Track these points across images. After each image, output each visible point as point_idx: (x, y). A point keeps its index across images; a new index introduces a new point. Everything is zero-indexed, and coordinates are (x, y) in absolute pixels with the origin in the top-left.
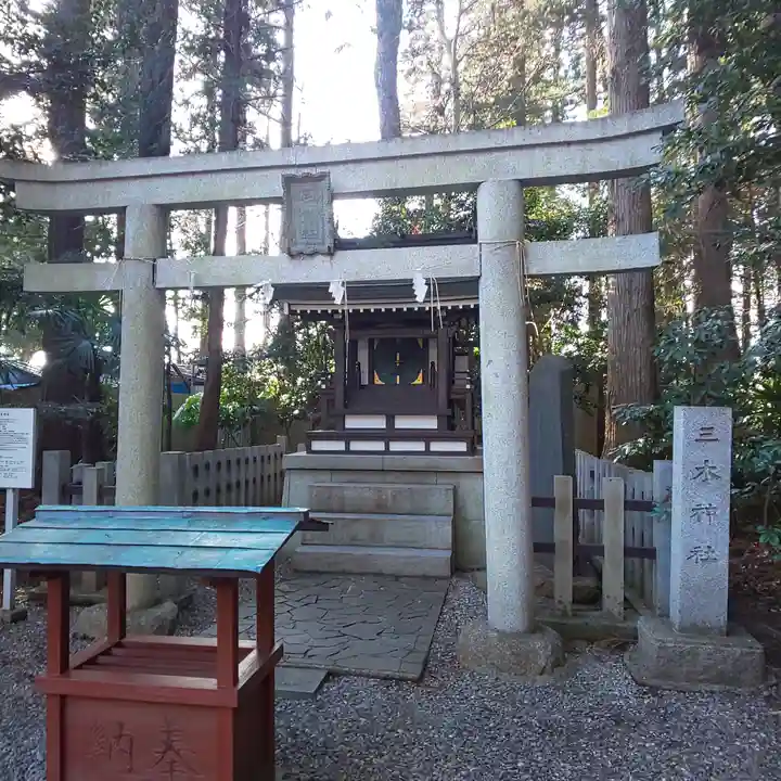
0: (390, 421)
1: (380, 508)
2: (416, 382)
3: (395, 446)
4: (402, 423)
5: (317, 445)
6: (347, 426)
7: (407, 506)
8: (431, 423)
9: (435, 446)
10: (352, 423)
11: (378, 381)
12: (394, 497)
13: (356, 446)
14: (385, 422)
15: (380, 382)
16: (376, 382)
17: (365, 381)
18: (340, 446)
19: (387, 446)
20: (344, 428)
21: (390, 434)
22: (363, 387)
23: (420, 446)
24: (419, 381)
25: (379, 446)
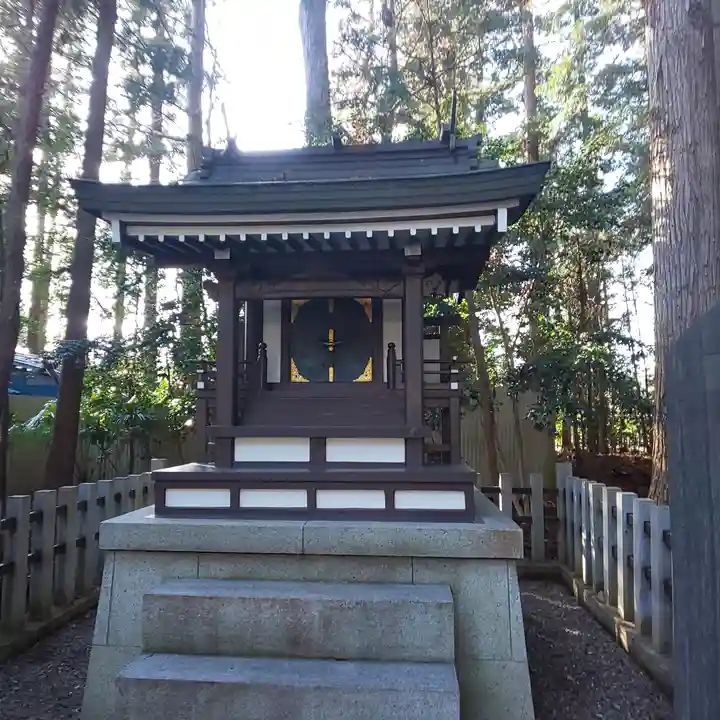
0: (318, 447)
1: (295, 647)
2: (362, 378)
3: (327, 500)
4: (340, 452)
5: (176, 498)
6: (238, 458)
7: (352, 641)
8: (391, 452)
9: (406, 500)
10: (248, 451)
11: (297, 377)
12: (327, 623)
13: (251, 499)
14: (307, 449)
15: (300, 379)
16: (293, 378)
17: (275, 375)
18: (220, 498)
19: (312, 500)
20: (233, 463)
21: (317, 476)
22: (271, 386)
23: (375, 500)
24: (366, 376)
25: (297, 499)
